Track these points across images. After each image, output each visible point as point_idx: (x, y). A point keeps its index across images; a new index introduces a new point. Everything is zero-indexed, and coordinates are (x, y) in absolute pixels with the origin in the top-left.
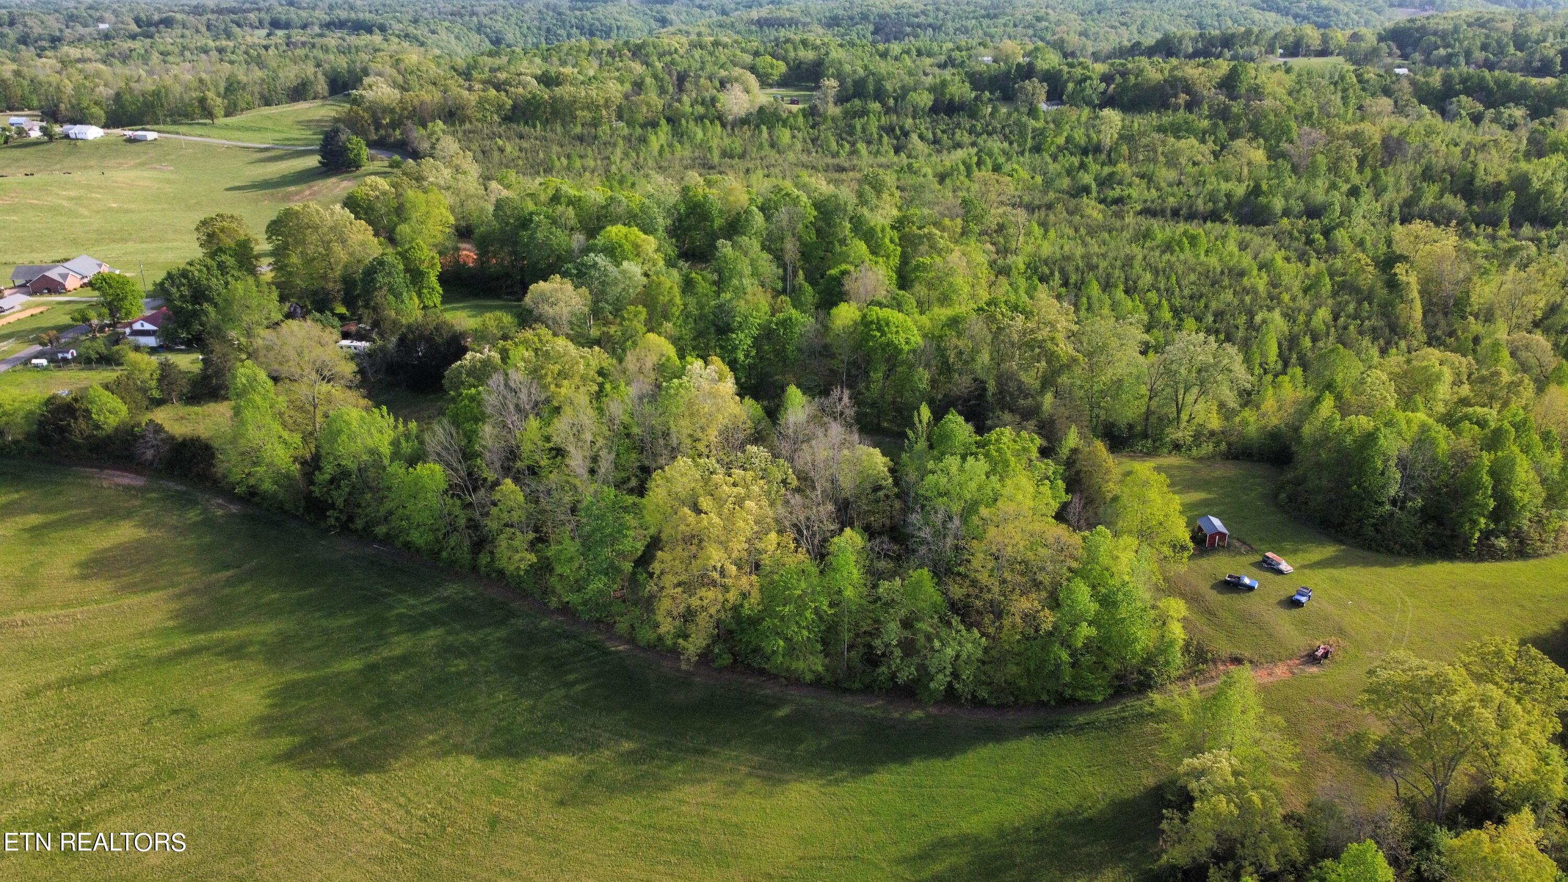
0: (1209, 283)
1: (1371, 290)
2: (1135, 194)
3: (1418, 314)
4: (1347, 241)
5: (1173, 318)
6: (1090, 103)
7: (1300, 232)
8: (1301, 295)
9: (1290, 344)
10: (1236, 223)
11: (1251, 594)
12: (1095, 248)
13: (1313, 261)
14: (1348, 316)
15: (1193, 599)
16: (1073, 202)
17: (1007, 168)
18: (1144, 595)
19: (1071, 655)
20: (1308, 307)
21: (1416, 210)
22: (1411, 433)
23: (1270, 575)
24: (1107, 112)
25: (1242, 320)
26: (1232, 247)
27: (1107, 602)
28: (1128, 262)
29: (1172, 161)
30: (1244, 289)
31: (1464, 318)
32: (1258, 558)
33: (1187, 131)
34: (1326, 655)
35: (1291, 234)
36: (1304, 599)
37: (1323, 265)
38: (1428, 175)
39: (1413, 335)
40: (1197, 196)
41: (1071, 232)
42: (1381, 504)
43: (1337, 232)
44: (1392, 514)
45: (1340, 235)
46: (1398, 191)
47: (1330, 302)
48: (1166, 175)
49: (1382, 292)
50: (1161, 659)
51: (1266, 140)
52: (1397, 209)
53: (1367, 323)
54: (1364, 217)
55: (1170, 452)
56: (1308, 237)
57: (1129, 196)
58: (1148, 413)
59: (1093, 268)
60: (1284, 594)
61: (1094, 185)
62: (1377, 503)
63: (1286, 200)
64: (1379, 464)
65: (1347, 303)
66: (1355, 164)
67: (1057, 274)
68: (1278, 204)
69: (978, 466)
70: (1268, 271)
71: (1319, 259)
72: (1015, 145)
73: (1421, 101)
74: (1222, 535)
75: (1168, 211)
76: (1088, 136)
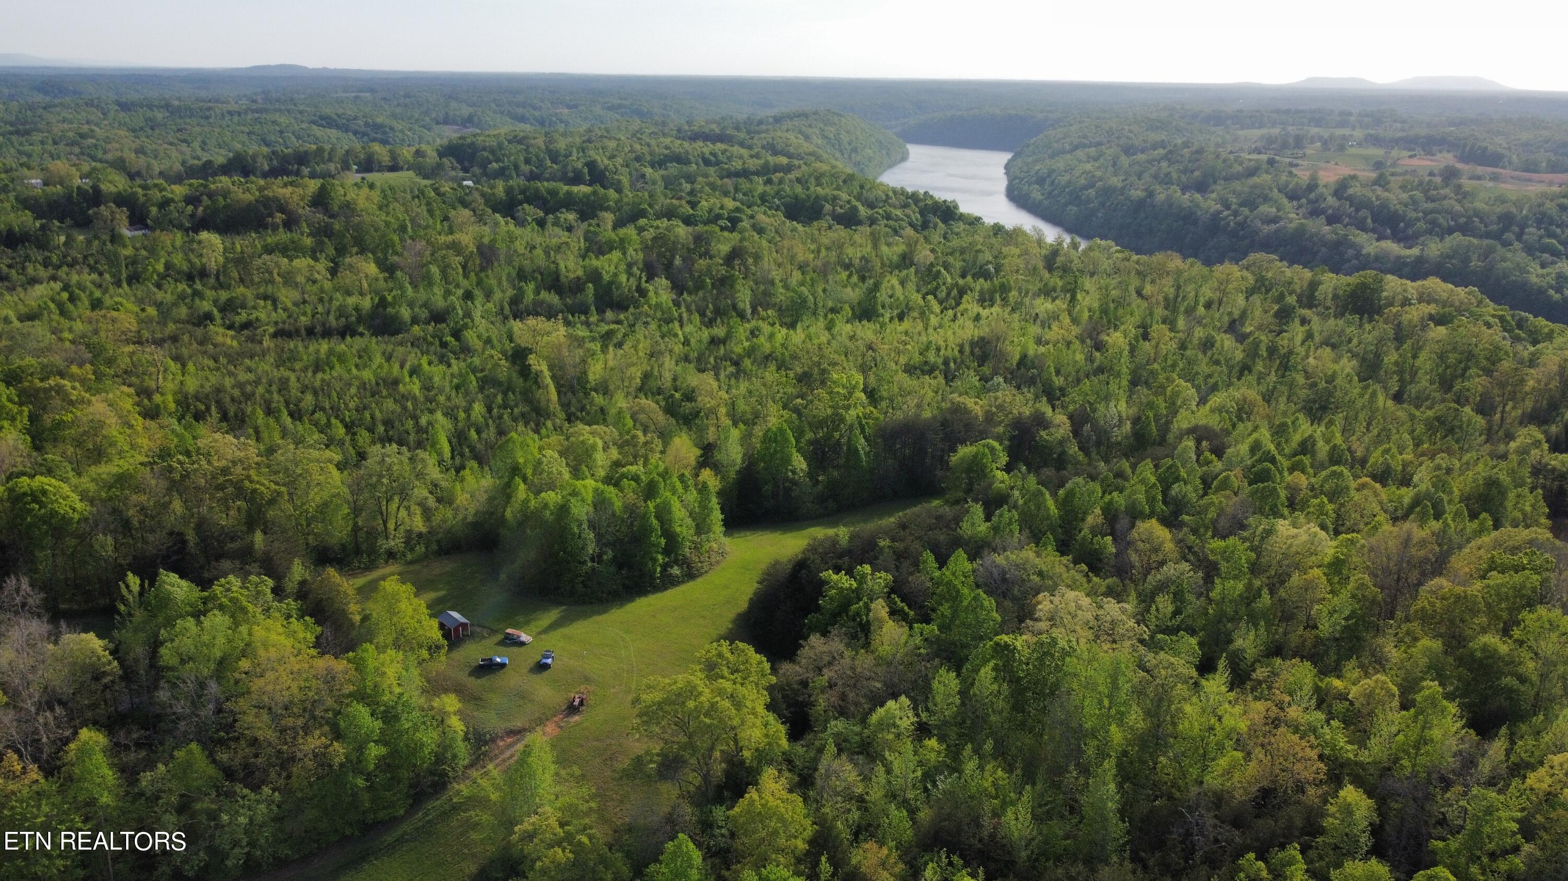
0: (368, 394)
1: (510, 379)
2: (263, 316)
3: (554, 396)
4: (476, 340)
5: (347, 434)
6: (180, 227)
7: (433, 337)
8: (454, 393)
9: (459, 439)
10: (372, 335)
11: (505, 670)
12: (243, 376)
13: (453, 361)
14: (499, 407)
15: (459, 690)
16: (199, 332)
17: (108, 301)
18: (418, 700)
19: (367, 780)
20: (464, 404)
21: (522, 307)
22: (589, 497)
23: (515, 649)
24: (204, 235)
25: (410, 424)
26: (378, 359)
27: (389, 716)
28: (284, 385)
29: (289, 279)
30: (403, 396)
31: (587, 394)
32: (500, 637)
33: (295, 249)
34: (581, 703)
35: (425, 339)
36: (549, 661)
37: (463, 364)
38: (522, 275)
39: (554, 415)
40: (328, 313)
41: (211, 363)
42: (584, 563)
43: (465, 332)
44: (593, 569)
45: (470, 336)
46: (503, 291)
47: (480, 396)
48: (287, 296)
49: (519, 382)
50: (449, 755)
51: (374, 254)
52: (507, 307)
53: (516, 410)
54: (483, 317)
55: (387, 562)
56: (441, 341)
57: (257, 319)
58: (356, 529)
59: (248, 397)
60: (531, 662)
61: (215, 312)
62: (580, 563)
63: (412, 309)
64: (576, 530)
65: (495, 396)
66: (461, 271)
67: (213, 408)
68: (405, 313)
69: (217, 620)
70: (418, 377)
71: (458, 359)
72: (107, 276)
73: (495, 210)
74: (464, 625)
75: (303, 331)
76: (189, 261)
